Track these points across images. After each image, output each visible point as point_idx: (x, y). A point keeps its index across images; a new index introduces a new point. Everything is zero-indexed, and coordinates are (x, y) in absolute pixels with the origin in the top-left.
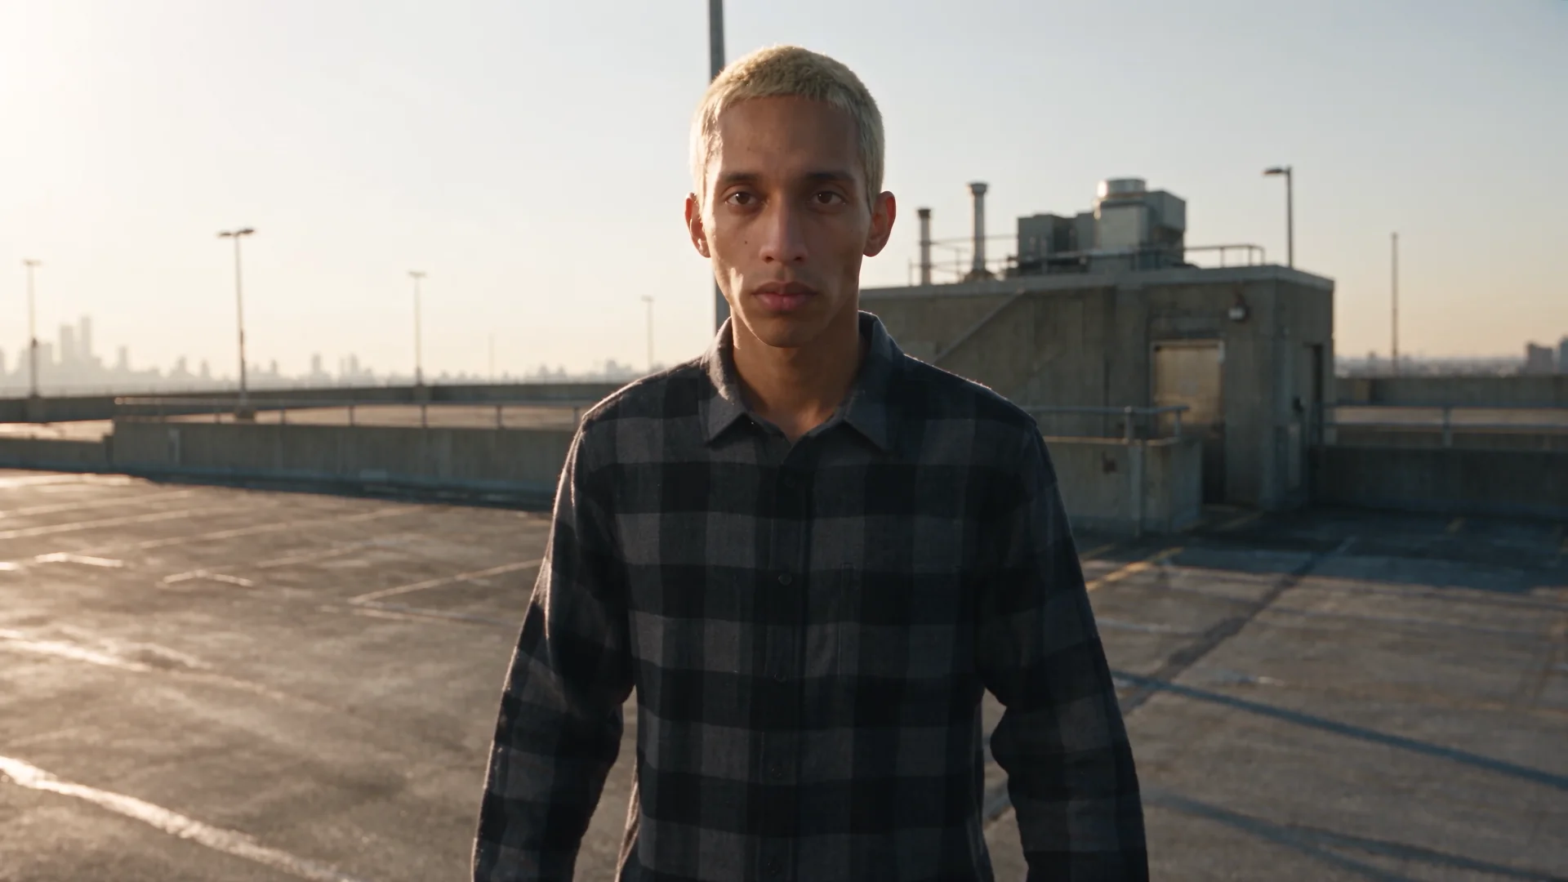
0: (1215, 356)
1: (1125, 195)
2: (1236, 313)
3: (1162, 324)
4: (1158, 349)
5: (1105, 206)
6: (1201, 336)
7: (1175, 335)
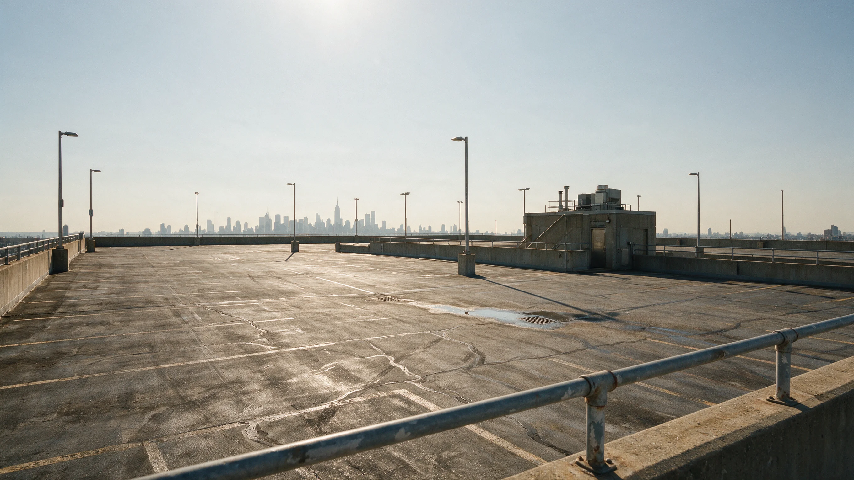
0: (604, 231)
1: (603, 190)
2: (608, 221)
3: (593, 224)
4: (592, 229)
5: (597, 192)
6: (602, 227)
7: (596, 227)
